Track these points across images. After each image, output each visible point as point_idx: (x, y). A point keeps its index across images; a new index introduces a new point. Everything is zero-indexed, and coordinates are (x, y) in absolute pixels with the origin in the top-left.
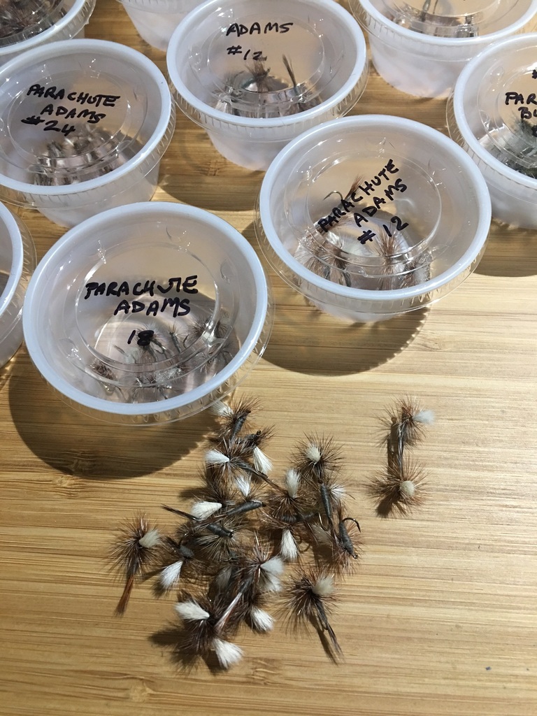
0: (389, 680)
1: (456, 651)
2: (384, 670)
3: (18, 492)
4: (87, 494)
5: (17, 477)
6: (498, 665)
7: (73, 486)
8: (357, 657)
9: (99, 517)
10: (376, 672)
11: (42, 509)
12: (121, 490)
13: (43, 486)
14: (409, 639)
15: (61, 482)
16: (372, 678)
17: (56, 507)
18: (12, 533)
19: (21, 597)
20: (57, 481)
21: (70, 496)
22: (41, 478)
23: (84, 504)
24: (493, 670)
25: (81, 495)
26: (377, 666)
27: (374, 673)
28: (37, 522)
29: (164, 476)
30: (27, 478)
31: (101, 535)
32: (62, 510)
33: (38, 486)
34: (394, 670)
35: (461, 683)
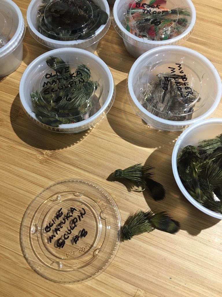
0: (133, 269)
1: (161, 268)
2: (132, 264)
3: (23, 155)
4: (47, 164)
5: (24, 150)
6: (175, 279)
7: (43, 160)
8: (124, 256)
9: (49, 174)
10: (129, 264)
11: (29, 164)
12: (59, 167)
13: (32, 156)
14: (145, 257)
15: (39, 157)
16: (126, 265)
17: (35, 165)
18: (16, 169)
19: (13, 193)
20: (38, 156)
21: (41, 163)
22: (33, 153)
23: (45, 167)
24: (172, 280)
25: (44, 163)
26: (130, 262)
27: (128, 264)
28: (26, 168)
29: (76, 167)
30: (28, 151)
31: (47, 180)
32: (36, 167)
33: (30, 155)
34: (136, 266)
35: (159, 279)
